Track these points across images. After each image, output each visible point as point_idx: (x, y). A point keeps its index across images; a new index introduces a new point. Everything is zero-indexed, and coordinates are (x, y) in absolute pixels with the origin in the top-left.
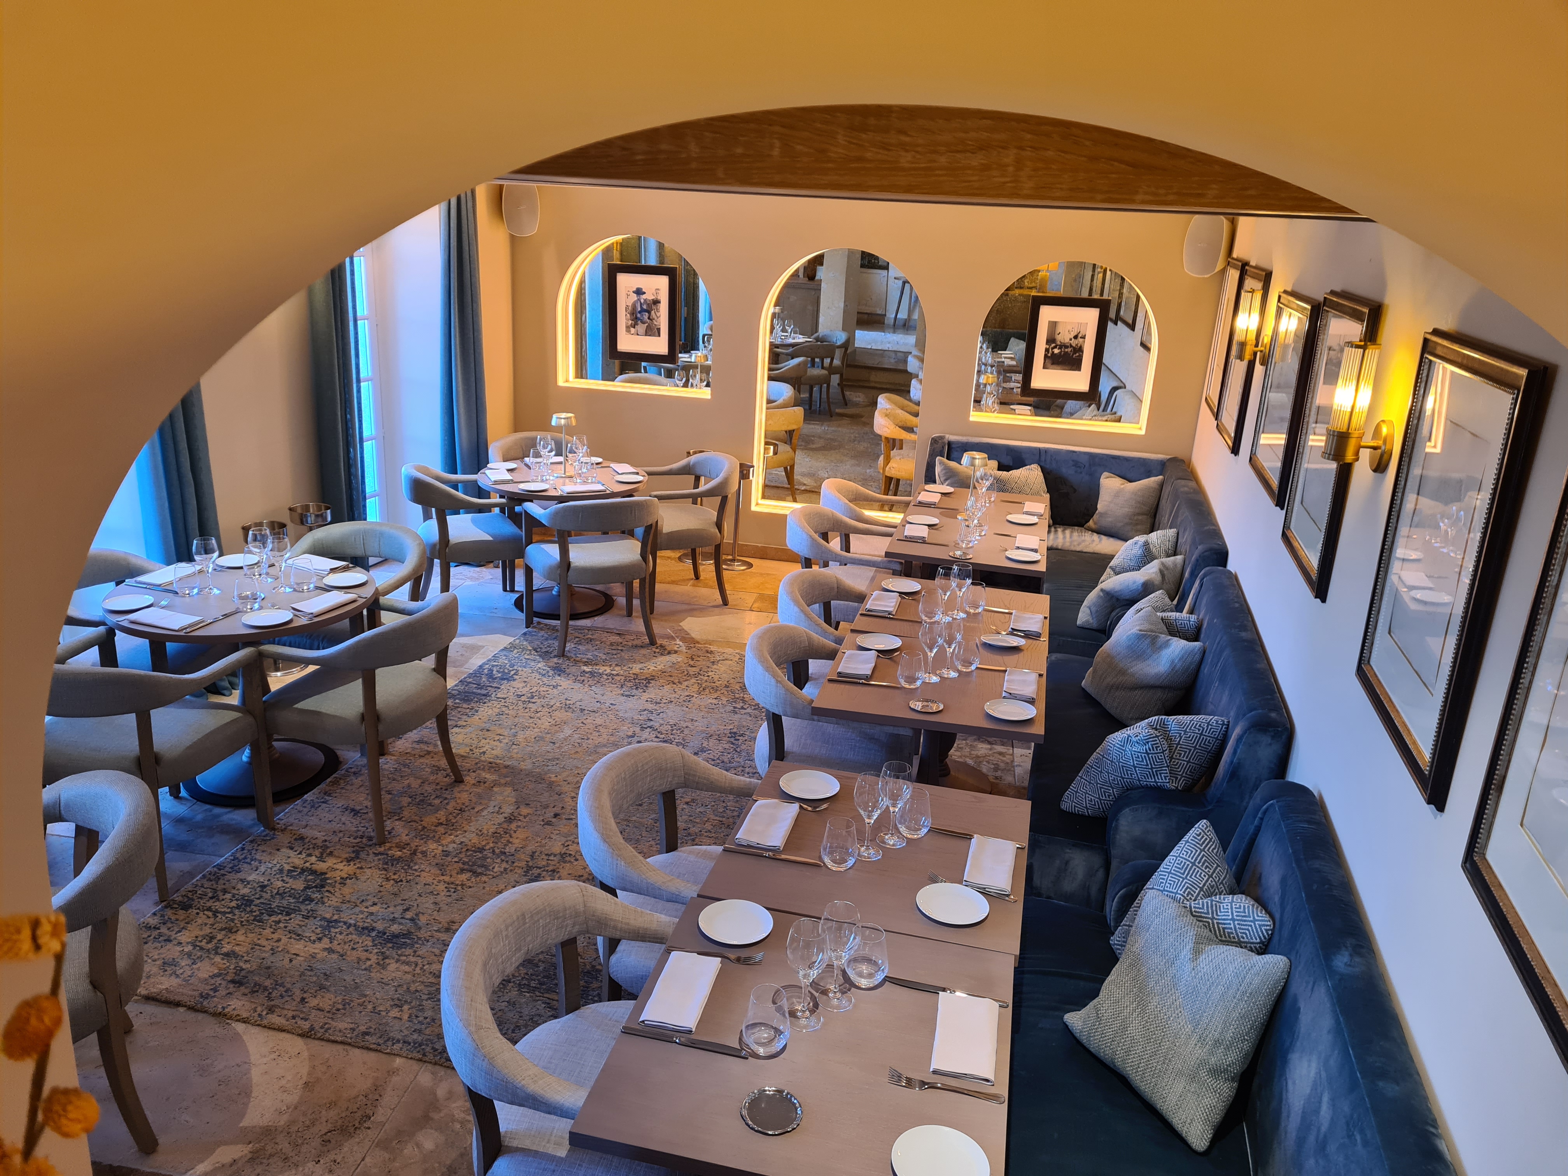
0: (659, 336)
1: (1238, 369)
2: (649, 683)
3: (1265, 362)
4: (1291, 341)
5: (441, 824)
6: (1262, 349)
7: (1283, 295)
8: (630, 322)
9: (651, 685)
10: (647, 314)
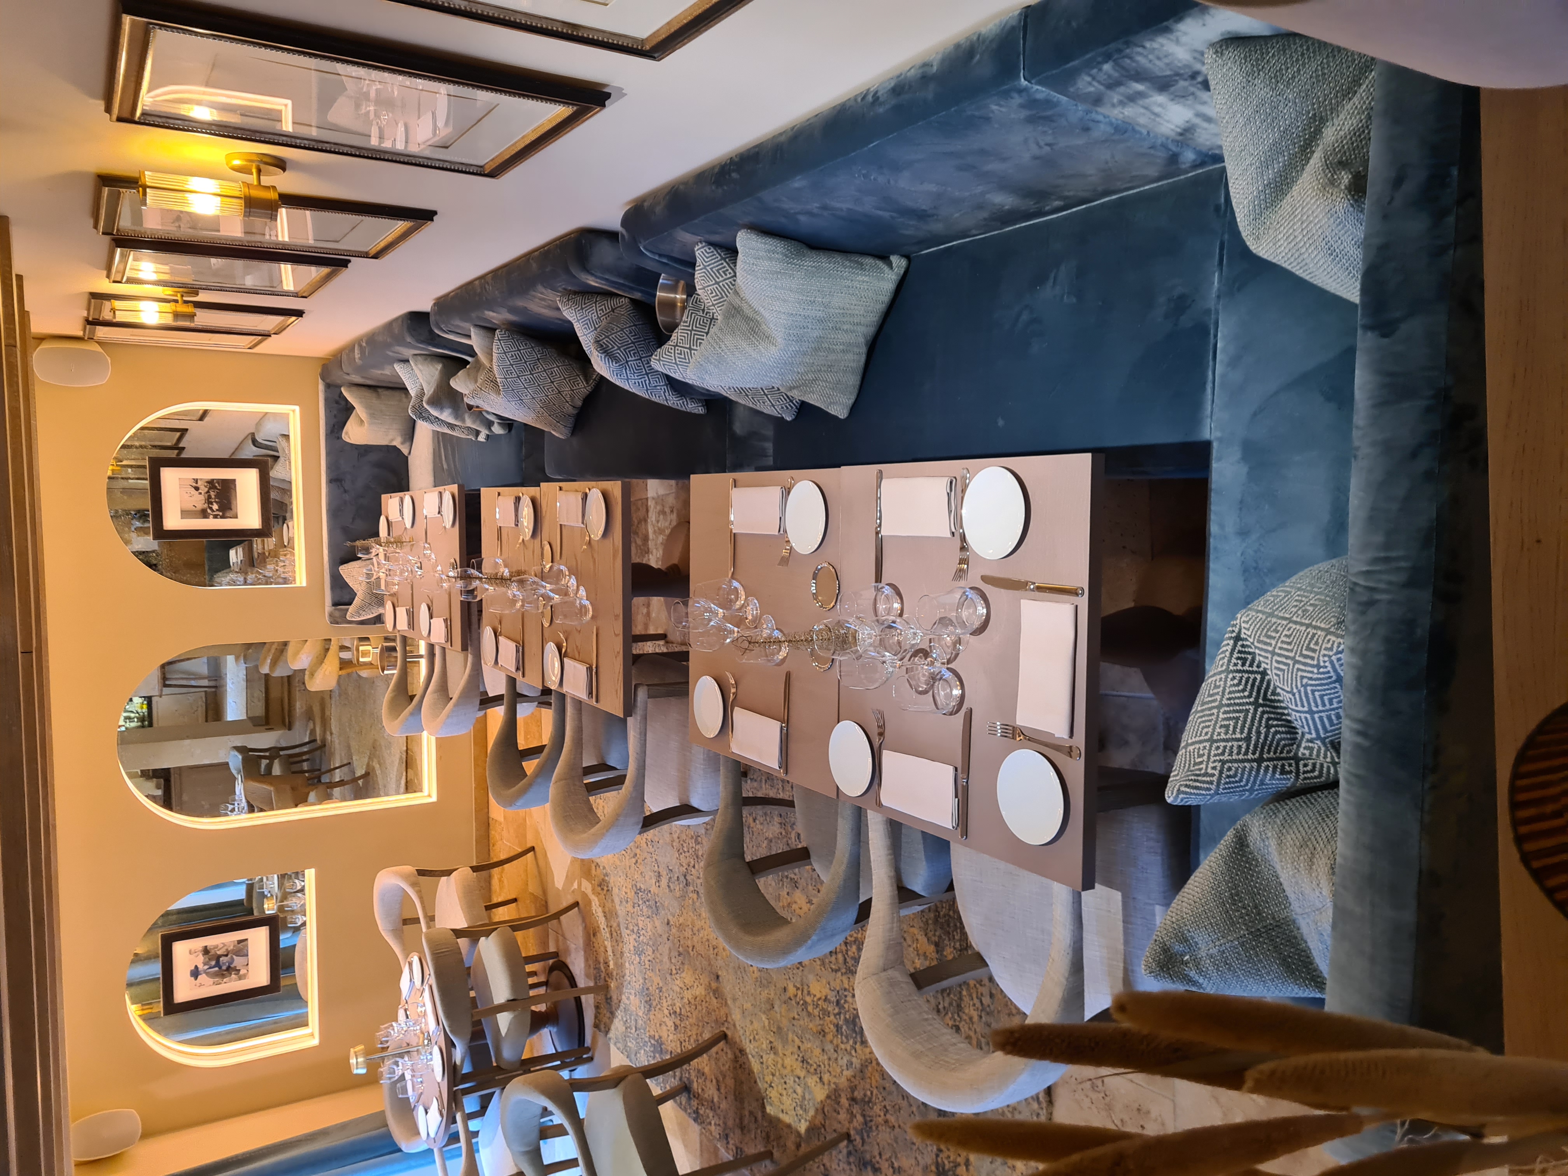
0: (247, 940)
1: (204, 318)
2: (640, 889)
3: (194, 291)
4: (167, 267)
5: (821, 1078)
6: (179, 295)
7: (113, 278)
8: (233, 976)
9: (642, 886)
10: (221, 959)
